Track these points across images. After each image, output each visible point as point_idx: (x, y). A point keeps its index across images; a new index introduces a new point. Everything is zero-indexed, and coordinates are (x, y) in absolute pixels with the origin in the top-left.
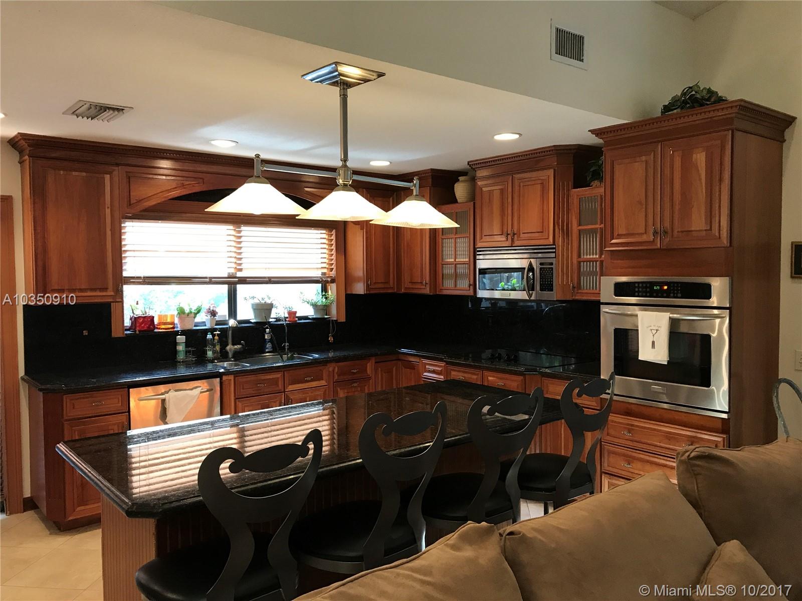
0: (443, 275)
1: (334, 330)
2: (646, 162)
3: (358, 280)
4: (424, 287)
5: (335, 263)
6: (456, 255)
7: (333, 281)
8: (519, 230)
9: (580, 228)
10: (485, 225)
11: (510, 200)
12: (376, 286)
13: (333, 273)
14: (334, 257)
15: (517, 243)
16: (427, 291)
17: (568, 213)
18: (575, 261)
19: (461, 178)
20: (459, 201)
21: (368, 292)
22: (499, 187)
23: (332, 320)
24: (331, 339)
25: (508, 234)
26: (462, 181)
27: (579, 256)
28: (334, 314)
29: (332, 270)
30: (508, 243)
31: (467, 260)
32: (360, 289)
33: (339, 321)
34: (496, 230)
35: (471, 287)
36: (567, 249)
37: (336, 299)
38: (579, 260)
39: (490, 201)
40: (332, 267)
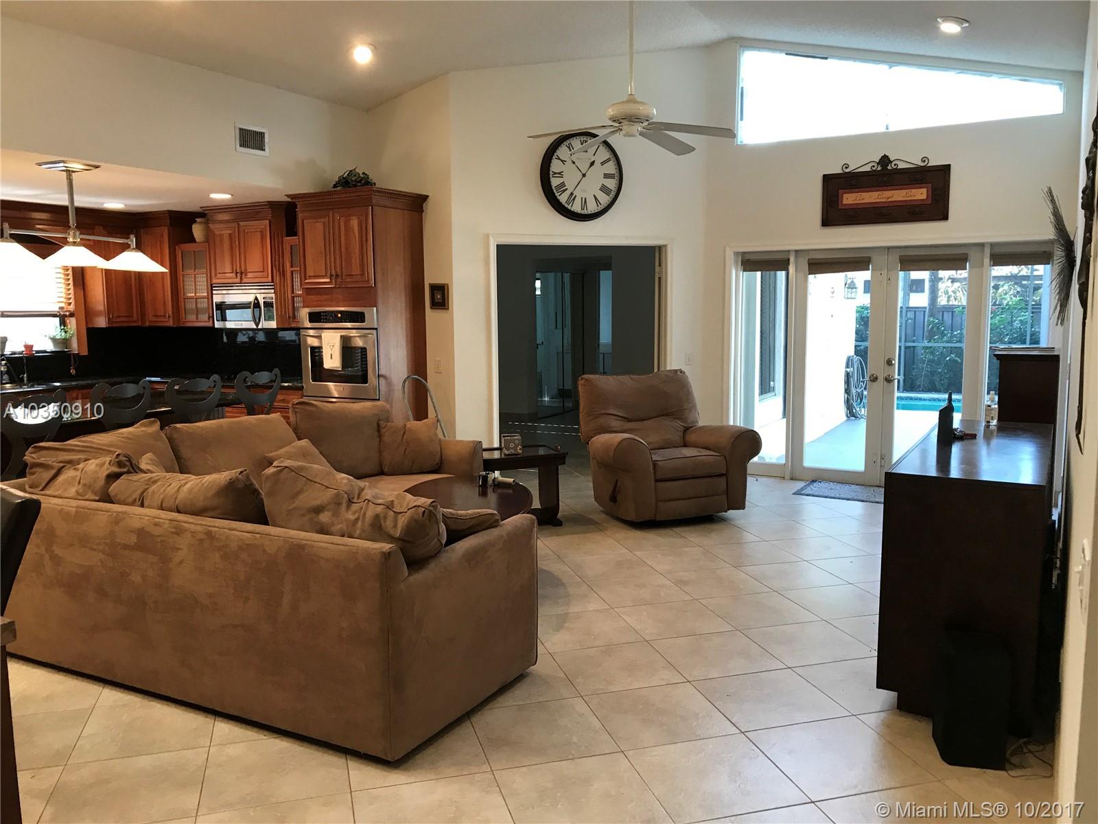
0: (185, 309)
1: (75, 362)
2: (324, 223)
3: (99, 314)
4: (167, 320)
5: (73, 297)
6: (196, 289)
7: (72, 315)
8: (246, 269)
9: (292, 269)
10: (218, 265)
11: (237, 243)
12: (119, 320)
13: (72, 308)
14: (72, 291)
15: (245, 280)
16: (170, 323)
17: (283, 256)
18: (290, 297)
19: (198, 220)
20: (197, 240)
21: (110, 326)
22: (229, 232)
23: (74, 354)
24: (73, 371)
25: (237, 273)
26: (199, 223)
27: (293, 292)
28: (75, 347)
29: (70, 304)
30: (238, 280)
31: (206, 294)
32: (101, 322)
33: (82, 354)
34: (228, 269)
35: (211, 319)
36: (284, 286)
37: (76, 333)
38: (293, 295)
39: (221, 242)
40: (70, 301)
